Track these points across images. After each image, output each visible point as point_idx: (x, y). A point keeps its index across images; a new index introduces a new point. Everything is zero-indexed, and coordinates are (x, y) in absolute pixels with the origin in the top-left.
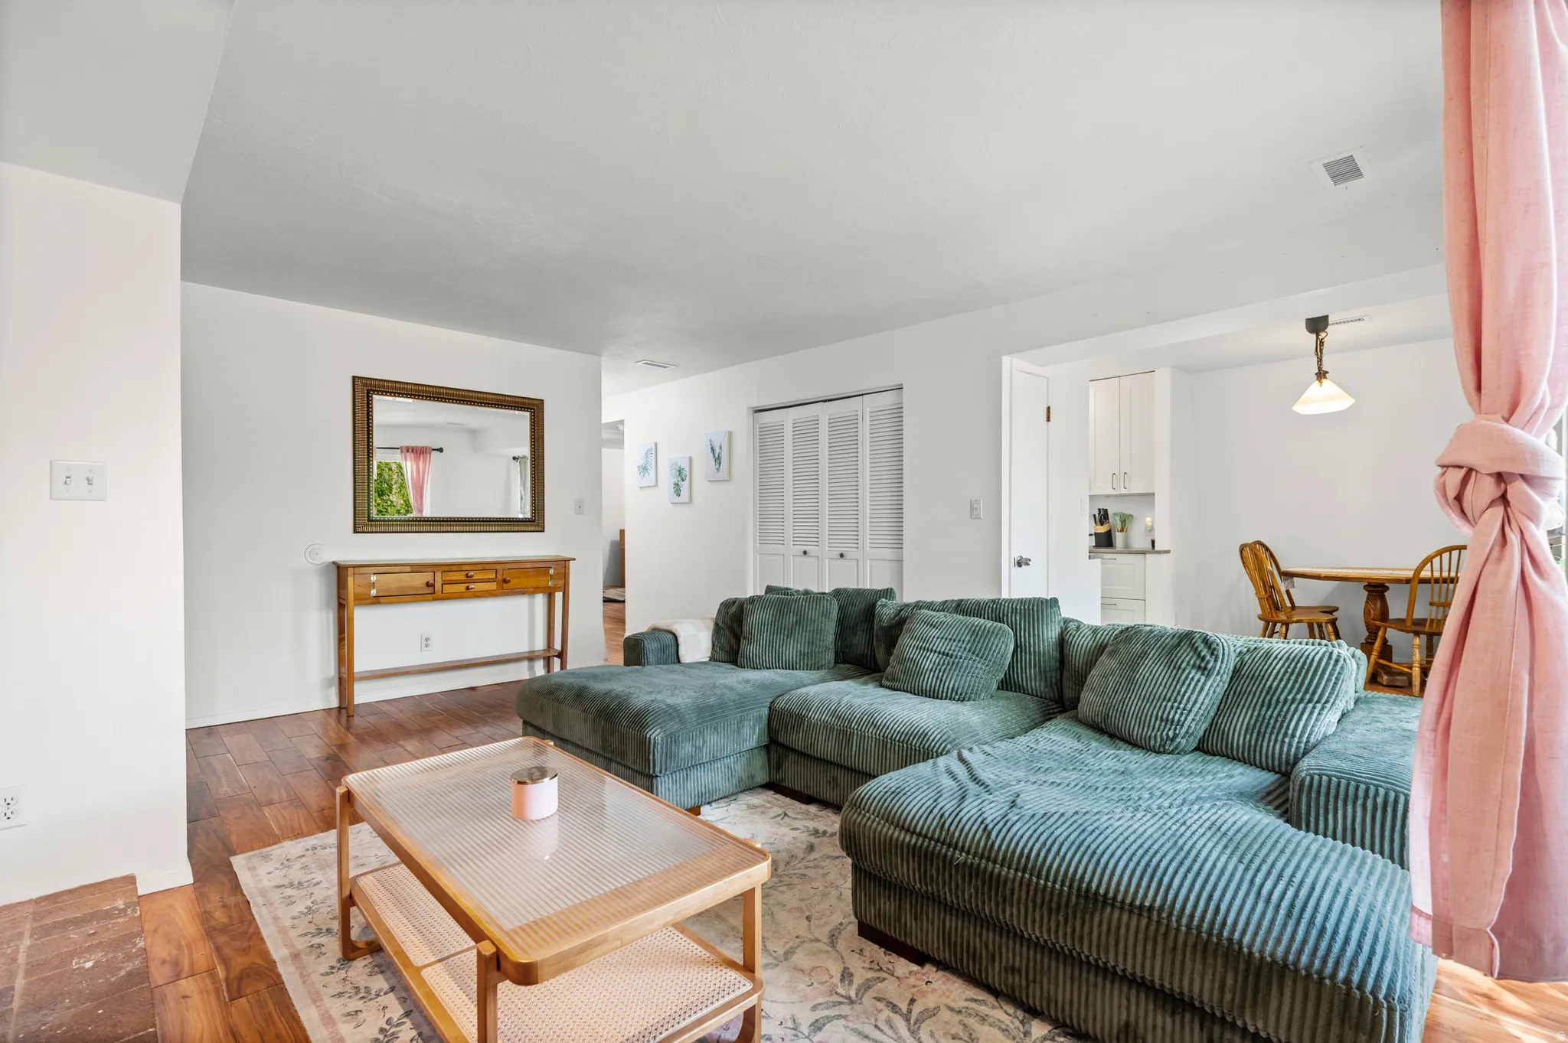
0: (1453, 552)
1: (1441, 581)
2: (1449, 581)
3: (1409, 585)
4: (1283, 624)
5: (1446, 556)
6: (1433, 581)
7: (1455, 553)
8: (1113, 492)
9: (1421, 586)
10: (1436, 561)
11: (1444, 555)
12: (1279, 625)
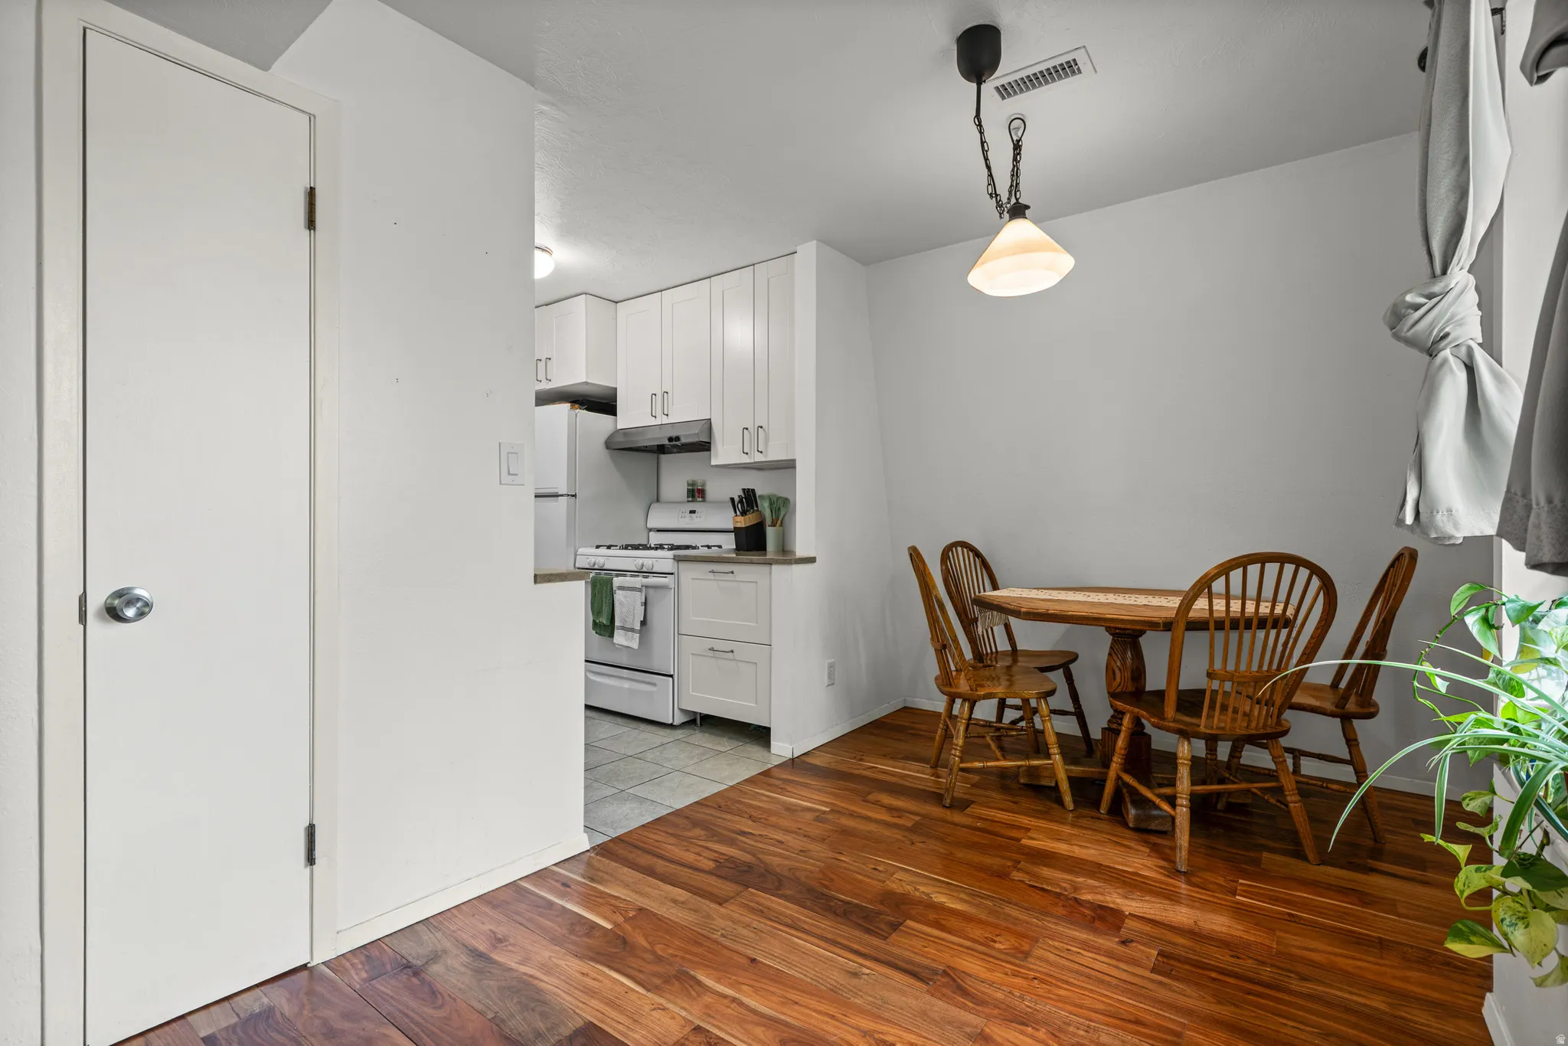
0: (1250, 568)
1: (1227, 624)
2: (1242, 625)
3: (1168, 634)
4: (964, 700)
5: (1236, 575)
6: (1212, 625)
7: (1254, 570)
8: (746, 459)
9: (1188, 634)
10: (1218, 585)
11: (1232, 574)
12: (959, 701)
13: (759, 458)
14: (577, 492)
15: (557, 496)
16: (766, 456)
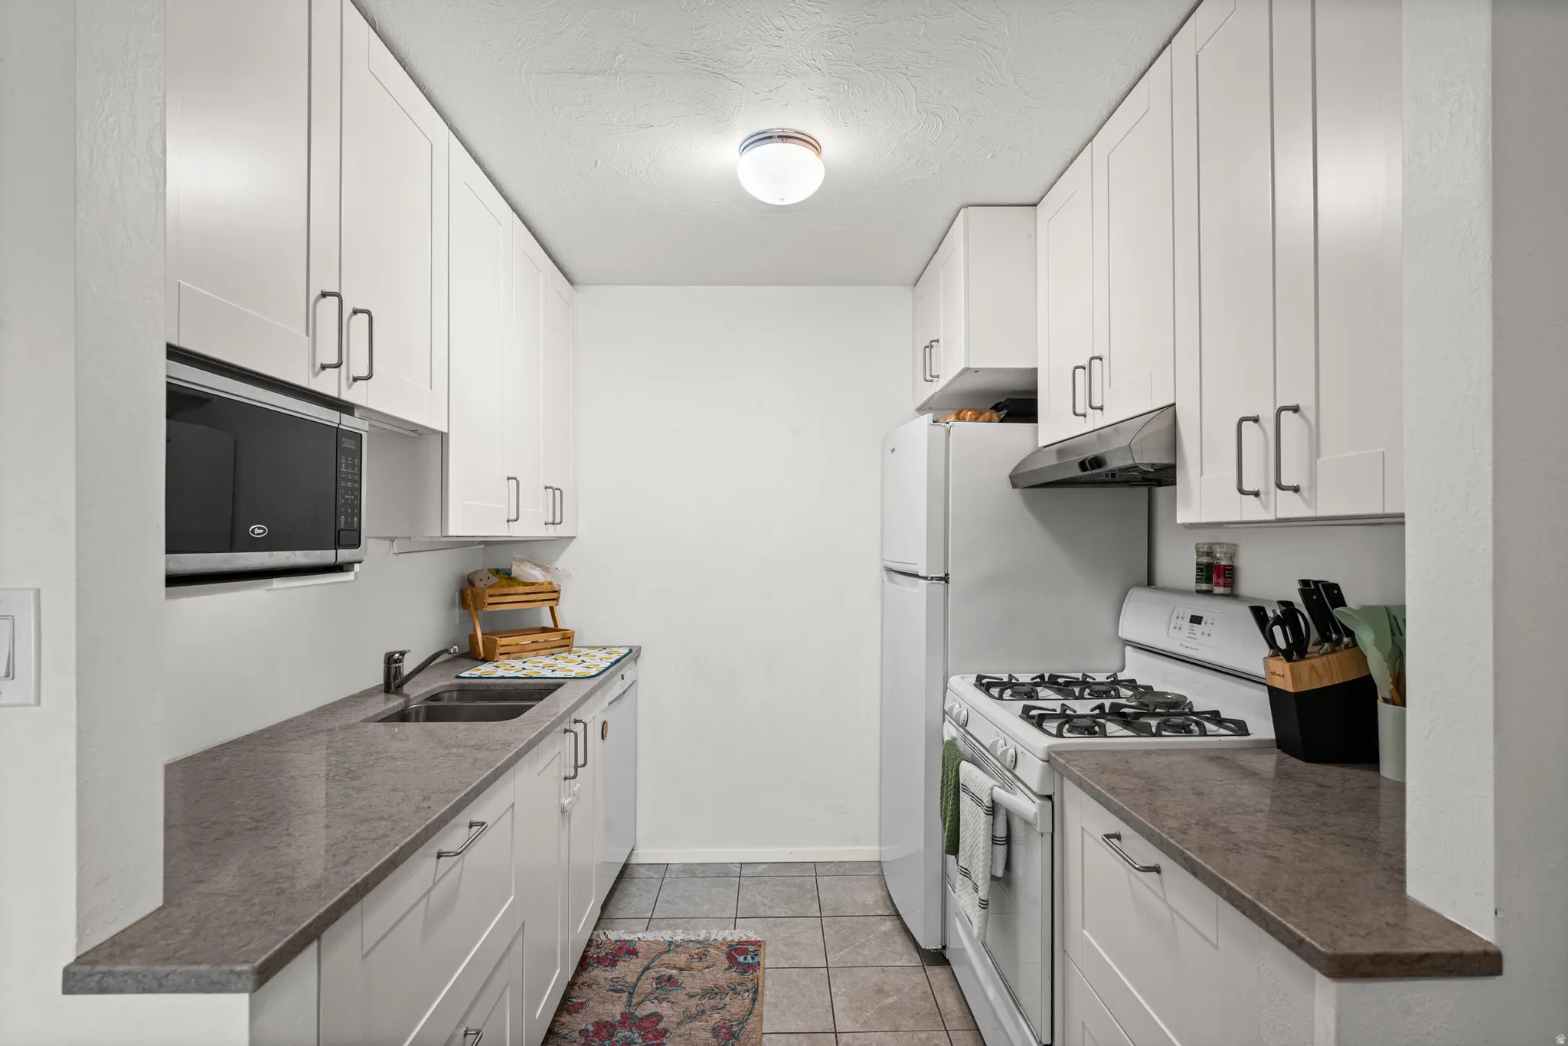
13: (1290, 506)
14: (950, 572)
15: (916, 576)
16: (1309, 503)
